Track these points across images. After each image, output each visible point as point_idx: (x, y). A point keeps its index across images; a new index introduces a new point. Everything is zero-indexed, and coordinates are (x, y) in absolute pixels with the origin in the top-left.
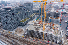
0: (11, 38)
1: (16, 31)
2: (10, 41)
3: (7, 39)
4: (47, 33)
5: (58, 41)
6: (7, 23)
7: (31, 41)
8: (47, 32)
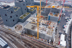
2: (10, 38)
3: (7, 36)
5: (50, 40)
7: (27, 39)
8: (42, 32)
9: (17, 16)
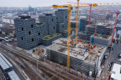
0: (23, 59)
1: (34, 51)
3: (17, 59)
4: (75, 57)
6: (22, 38)
9: (39, 34)
